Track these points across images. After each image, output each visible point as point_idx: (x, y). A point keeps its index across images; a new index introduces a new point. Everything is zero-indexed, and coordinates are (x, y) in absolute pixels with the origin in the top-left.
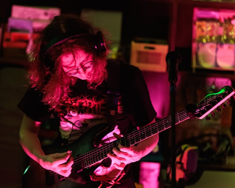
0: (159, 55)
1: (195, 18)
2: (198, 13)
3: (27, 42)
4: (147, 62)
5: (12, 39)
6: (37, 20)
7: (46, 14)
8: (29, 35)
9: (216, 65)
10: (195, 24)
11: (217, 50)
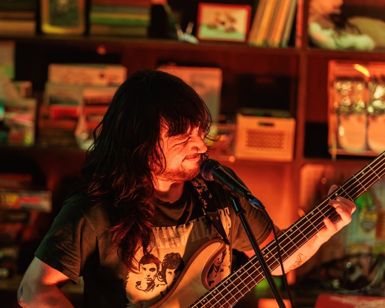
0: (281, 135)
1: (331, 77)
2: (335, 69)
3: (76, 119)
4: (262, 145)
5: (52, 115)
6: (88, 85)
7: (102, 76)
8: (79, 109)
9: (368, 148)
10: (332, 85)
11: (368, 124)
